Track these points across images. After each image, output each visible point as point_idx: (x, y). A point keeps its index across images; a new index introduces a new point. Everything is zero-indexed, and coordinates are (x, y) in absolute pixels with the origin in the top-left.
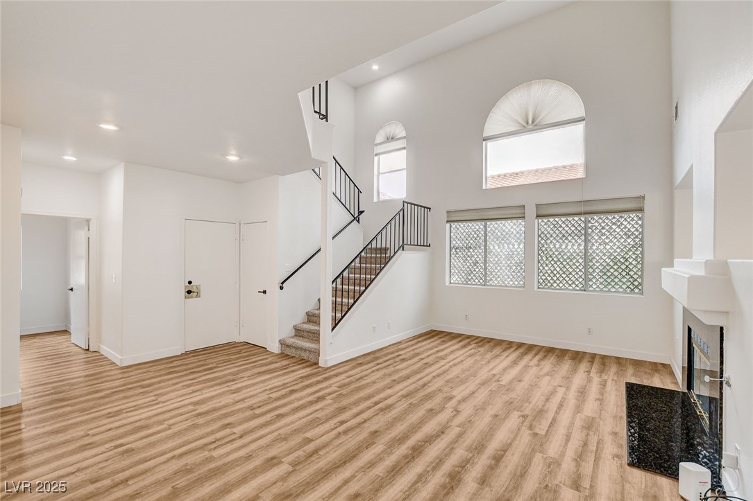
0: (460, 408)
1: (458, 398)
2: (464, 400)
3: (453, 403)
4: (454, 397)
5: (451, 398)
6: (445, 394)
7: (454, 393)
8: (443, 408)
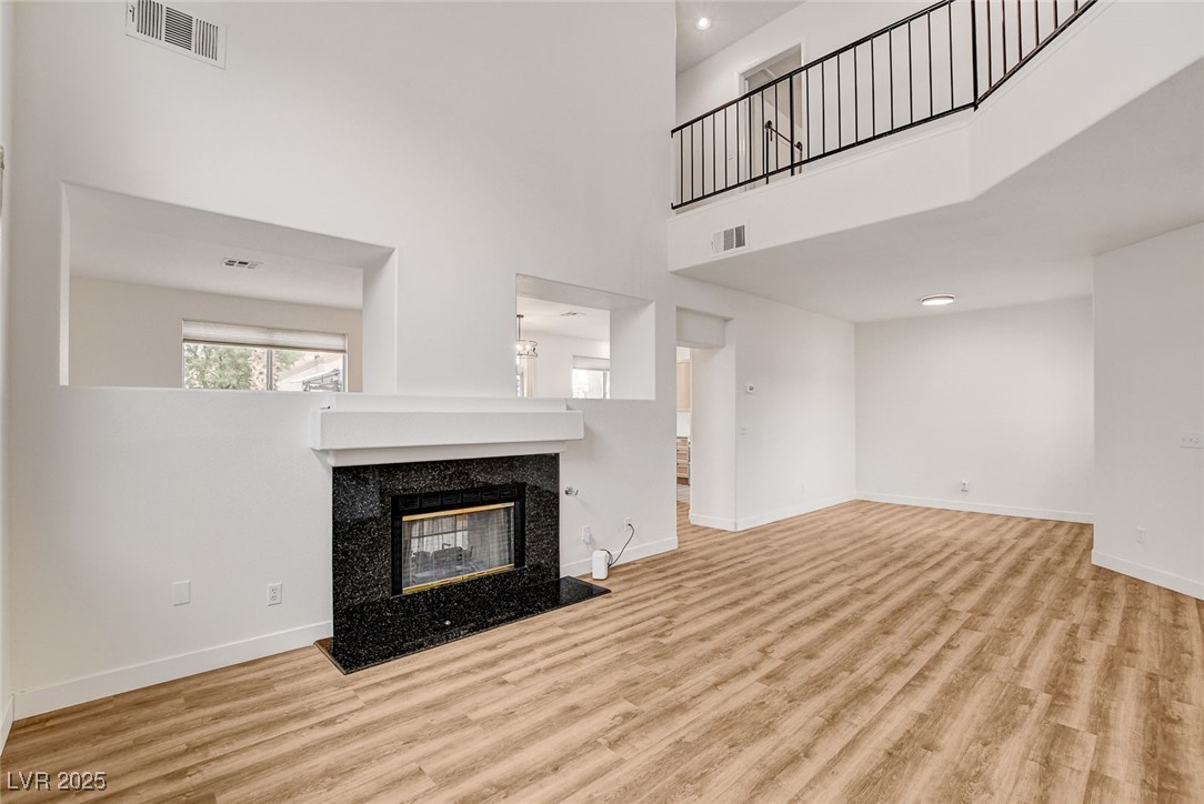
0: (757, 657)
1: (754, 676)
2: (743, 671)
3: (766, 668)
4: (760, 680)
5: (769, 677)
6: (781, 689)
7: (760, 688)
8: (788, 658)
